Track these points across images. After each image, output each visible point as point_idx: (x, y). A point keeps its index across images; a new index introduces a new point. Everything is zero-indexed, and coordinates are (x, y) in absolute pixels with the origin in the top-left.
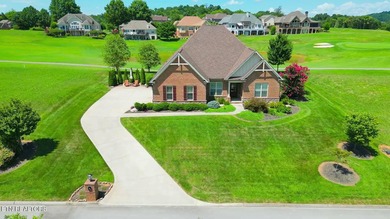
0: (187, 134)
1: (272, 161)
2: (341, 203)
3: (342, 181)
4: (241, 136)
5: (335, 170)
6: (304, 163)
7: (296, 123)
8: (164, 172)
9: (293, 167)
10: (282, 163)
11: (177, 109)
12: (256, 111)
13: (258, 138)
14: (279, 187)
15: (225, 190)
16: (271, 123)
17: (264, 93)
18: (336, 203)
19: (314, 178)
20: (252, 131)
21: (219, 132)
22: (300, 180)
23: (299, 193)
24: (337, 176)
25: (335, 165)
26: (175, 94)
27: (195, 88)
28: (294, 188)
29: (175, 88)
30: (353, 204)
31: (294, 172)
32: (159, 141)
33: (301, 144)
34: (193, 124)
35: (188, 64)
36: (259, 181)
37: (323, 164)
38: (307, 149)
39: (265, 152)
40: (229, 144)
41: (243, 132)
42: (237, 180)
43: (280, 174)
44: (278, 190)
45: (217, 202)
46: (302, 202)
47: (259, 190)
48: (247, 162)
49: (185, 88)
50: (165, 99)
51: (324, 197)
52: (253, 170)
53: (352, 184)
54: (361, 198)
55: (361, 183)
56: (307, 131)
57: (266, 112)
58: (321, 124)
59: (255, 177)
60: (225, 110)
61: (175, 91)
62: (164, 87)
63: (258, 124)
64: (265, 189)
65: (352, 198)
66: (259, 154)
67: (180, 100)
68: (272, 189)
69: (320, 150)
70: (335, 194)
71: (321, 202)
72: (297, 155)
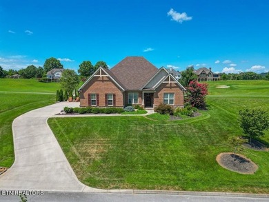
0: (99, 129)
1: (171, 151)
2: (240, 191)
3: (240, 170)
4: (147, 131)
5: (233, 159)
6: (203, 153)
7: (198, 122)
8: (65, 158)
9: (191, 156)
10: (181, 153)
11: (98, 112)
12: (163, 113)
13: (161, 132)
14: (175, 174)
15: (118, 177)
16: (175, 122)
17: (171, 101)
18: (235, 191)
19: (211, 166)
20: (157, 127)
21: (128, 128)
22: (198, 168)
23: (195, 180)
24: (235, 165)
25: (232, 155)
26: (98, 100)
27: (114, 95)
28: (191, 176)
29: (98, 95)
30: (254, 192)
31: (191, 160)
32: (72, 134)
33: (200, 138)
34: (107, 122)
35: (108, 75)
36: (156, 168)
37: (221, 154)
38: (206, 141)
39: (166, 143)
40: (135, 137)
41: (149, 128)
42: (134, 166)
43: (178, 162)
44: (173, 177)
45: (106, 188)
46: (198, 190)
47: (154, 176)
48: (148, 151)
49: (106, 95)
50: (90, 104)
51: (221, 185)
52: (151, 159)
53: (251, 173)
54: (262, 187)
55: (260, 171)
56: (207, 128)
57: (172, 114)
58: (219, 123)
59: (152, 164)
60: (138, 113)
61: (98, 98)
62: (89, 95)
63: (164, 123)
64: (161, 176)
65: (252, 186)
66: (160, 145)
67: (102, 106)
68: (168, 176)
69: (217, 142)
70: (233, 182)
71: (219, 190)
72: (197, 147)
